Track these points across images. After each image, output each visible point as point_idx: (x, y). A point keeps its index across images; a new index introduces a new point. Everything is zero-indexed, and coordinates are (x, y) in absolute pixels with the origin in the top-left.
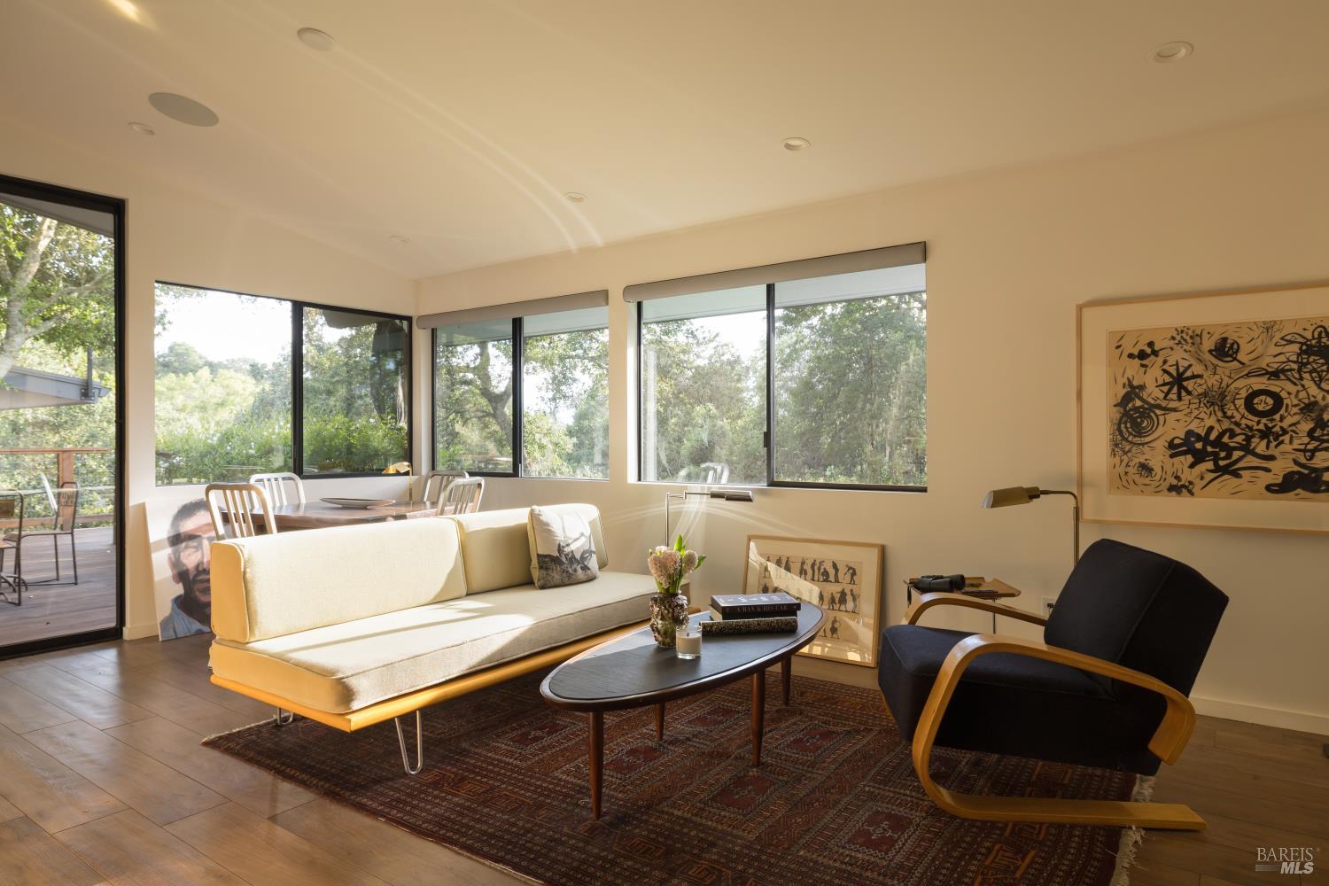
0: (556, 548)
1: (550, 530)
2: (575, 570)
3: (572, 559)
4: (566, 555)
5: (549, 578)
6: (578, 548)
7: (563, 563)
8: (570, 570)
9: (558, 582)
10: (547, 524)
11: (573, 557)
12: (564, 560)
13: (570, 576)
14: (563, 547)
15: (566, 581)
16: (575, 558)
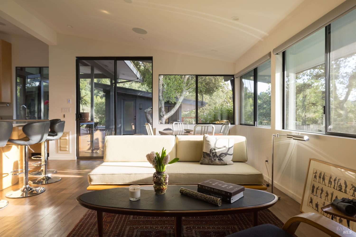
0: (210, 150)
1: (209, 144)
2: (215, 160)
3: (215, 155)
4: (213, 153)
5: (204, 161)
6: (219, 152)
7: (211, 156)
8: (213, 159)
9: (207, 163)
10: (209, 141)
11: (216, 154)
12: (211, 155)
13: (212, 161)
14: (212, 150)
15: (210, 163)
16: (216, 155)
